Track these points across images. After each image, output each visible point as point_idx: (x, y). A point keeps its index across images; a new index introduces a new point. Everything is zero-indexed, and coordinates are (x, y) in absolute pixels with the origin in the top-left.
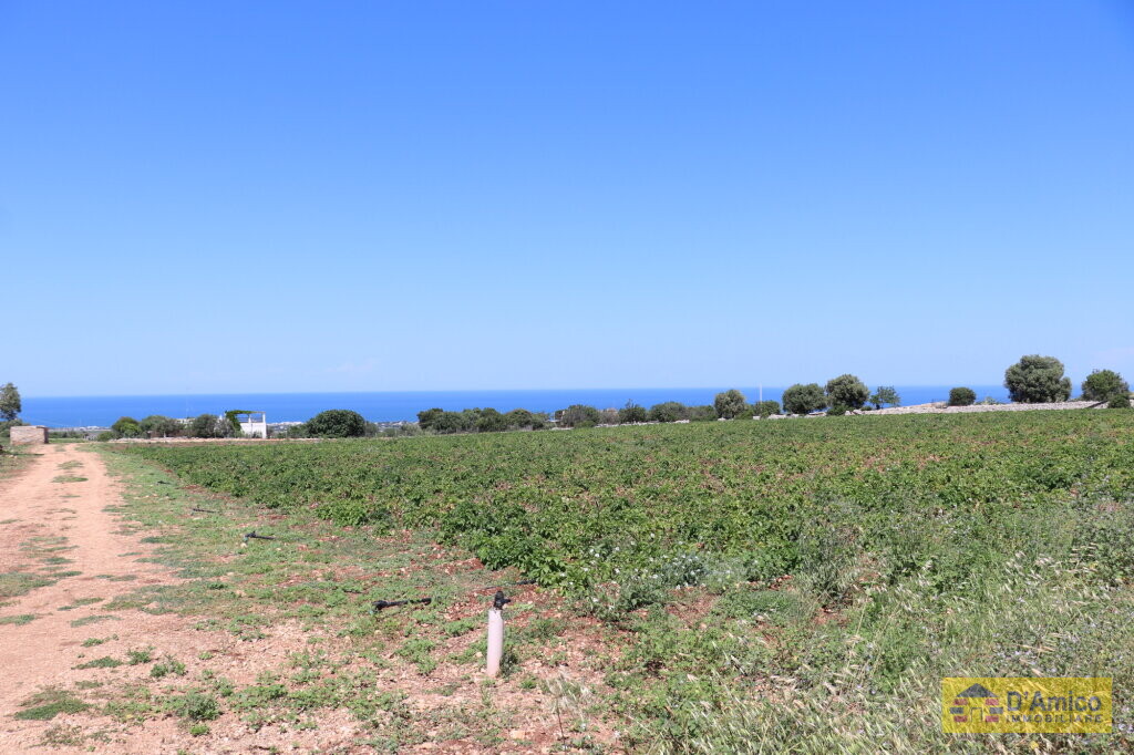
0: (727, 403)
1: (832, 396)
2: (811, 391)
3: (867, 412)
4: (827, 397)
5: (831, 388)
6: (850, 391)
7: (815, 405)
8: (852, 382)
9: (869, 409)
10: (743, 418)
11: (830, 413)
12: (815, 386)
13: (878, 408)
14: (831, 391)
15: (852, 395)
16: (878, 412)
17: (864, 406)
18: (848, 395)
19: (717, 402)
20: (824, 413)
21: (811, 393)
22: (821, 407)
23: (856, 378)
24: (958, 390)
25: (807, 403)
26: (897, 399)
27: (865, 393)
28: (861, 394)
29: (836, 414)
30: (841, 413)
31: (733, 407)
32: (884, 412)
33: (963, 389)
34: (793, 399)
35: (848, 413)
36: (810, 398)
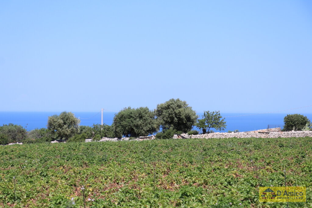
0: (60, 126)
1: (160, 120)
2: (141, 114)
3: (193, 136)
4: (157, 121)
5: (160, 112)
6: (178, 115)
7: (145, 128)
8: (180, 107)
9: (196, 133)
10: (75, 140)
11: (158, 137)
12: (146, 111)
13: (204, 132)
14: (159, 115)
15: (180, 119)
16: (204, 136)
17: (192, 130)
18: (176, 119)
19: (50, 124)
20: (153, 137)
21: (141, 117)
22: (152, 130)
23: (185, 104)
24: (292, 116)
25: (137, 126)
26: (223, 123)
27: (193, 117)
28: (188, 118)
29: (165, 137)
30: (169, 136)
31: (67, 130)
32: (210, 136)
33: (297, 116)
34: (124, 123)
35: (175, 137)
36: (140, 122)
